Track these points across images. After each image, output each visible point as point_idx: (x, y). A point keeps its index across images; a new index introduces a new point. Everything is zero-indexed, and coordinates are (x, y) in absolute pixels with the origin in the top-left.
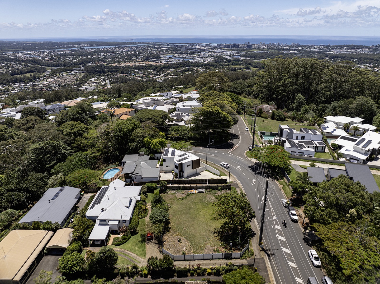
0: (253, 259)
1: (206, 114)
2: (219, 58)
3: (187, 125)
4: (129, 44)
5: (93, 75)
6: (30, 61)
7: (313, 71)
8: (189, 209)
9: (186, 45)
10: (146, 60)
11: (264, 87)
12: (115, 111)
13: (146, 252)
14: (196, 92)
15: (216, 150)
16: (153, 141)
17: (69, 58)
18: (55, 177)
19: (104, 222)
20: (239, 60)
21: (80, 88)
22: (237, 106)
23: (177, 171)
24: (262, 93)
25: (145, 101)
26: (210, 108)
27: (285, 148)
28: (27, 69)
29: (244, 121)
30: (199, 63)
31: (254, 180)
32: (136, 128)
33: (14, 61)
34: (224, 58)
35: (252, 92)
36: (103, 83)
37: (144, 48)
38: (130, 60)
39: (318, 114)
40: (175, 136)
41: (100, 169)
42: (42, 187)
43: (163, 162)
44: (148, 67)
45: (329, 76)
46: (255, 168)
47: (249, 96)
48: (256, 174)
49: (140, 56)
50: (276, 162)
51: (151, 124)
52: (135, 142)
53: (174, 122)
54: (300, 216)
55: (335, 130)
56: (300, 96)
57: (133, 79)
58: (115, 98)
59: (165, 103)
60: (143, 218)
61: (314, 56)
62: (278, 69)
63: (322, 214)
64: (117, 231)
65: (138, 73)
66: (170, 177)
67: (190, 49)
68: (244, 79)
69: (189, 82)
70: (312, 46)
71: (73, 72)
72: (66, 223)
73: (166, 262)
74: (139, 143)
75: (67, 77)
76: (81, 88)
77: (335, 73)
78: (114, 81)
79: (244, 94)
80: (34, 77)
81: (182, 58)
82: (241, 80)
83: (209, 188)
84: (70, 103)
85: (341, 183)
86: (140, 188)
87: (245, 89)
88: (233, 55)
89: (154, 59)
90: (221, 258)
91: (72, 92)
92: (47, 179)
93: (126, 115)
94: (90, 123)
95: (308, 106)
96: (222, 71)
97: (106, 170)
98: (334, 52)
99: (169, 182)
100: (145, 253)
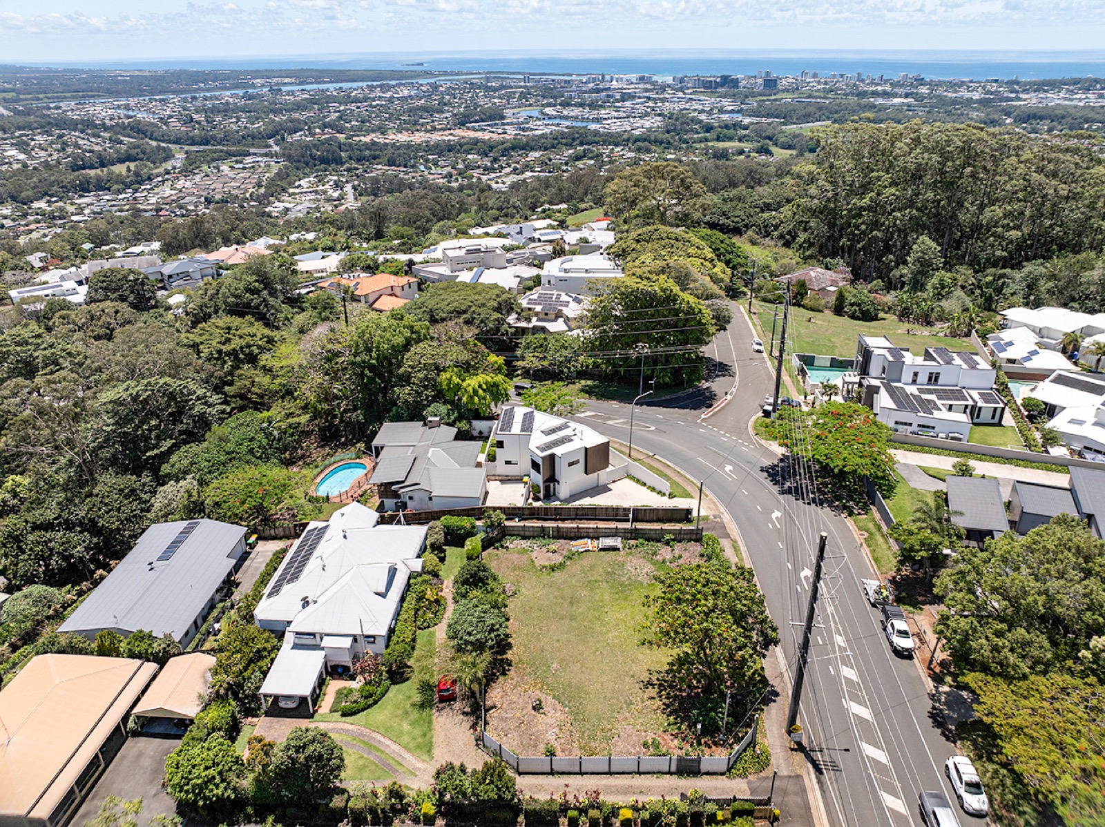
0: (767, 777)
1: (631, 301)
2: (677, 119)
3: (575, 333)
4: (412, 78)
5: (307, 170)
6: (124, 129)
7: (970, 165)
8: (572, 603)
9: (579, 78)
10: (462, 124)
11: (814, 212)
12: (358, 283)
13: (434, 740)
14: (604, 224)
15: (659, 413)
16: (468, 382)
17: (238, 120)
18: (172, 488)
19: (308, 641)
20: (737, 125)
21: (267, 210)
22: (729, 271)
23: (538, 479)
24: (805, 230)
25: (451, 254)
26: (645, 282)
27: (877, 410)
28: (118, 151)
29: (751, 318)
30: (619, 135)
31: (776, 514)
32: (419, 341)
33: (80, 126)
34: (693, 120)
35: (776, 227)
36: (336, 195)
37: (454, 89)
38: (413, 126)
39: (980, 301)
40: (537, 364)
41: (308, 464)
42: (135, 516)
43: (498, 451)
44: (465, 147)
45: (1021, 181)
46: (779, 473)
47: (767, 239)
48: (783, 492)
49: (443, 112)
50: (847, 458)
51: (461, 329)
52: (414, 384)
53: (534, 322)
54: (919, 636)
55: (1035, 353)
56: (925, 244)
57: (421, 183)
58: (368, 240)
59: (510, 261)
60: (429, 627)
61: (968, 114)
62: (857, 156)
63: (996, 645)
64: (346, 669)
65: (436, 164)
66: (514, 496)
67: (592, 91)
68: (752, 184)
69: (586, 194)
70: (963, 82)
71: (249, 160)
72: (198, 636)
73: (492, 782)
74: (426, 387)
75: (232, 174)
76: (271, 209)
77: (1040, 170)
78: (366, 189)
79: (750, 233)
80: (137, 174)
81: (566, 118)
82: (744, 187)
83: (635, 534)
84: (233, 255)
85: (1065, 545)
86: (422, 530)
87: (755, 218)
88: (721, 111)
89: (483, 121)
90: (667, 769)
91: (241, 220)
92: (150, 492)
93: (391, 295)
94: (287, 319)
95: (948, 275)
96: (684, 159)
97: (326, 468)
98: (1031, 100)
99: (512, 512)
100: (431, 743)
